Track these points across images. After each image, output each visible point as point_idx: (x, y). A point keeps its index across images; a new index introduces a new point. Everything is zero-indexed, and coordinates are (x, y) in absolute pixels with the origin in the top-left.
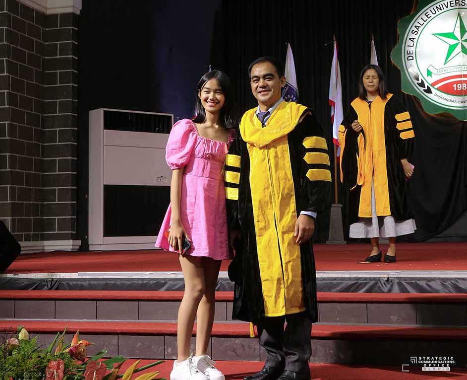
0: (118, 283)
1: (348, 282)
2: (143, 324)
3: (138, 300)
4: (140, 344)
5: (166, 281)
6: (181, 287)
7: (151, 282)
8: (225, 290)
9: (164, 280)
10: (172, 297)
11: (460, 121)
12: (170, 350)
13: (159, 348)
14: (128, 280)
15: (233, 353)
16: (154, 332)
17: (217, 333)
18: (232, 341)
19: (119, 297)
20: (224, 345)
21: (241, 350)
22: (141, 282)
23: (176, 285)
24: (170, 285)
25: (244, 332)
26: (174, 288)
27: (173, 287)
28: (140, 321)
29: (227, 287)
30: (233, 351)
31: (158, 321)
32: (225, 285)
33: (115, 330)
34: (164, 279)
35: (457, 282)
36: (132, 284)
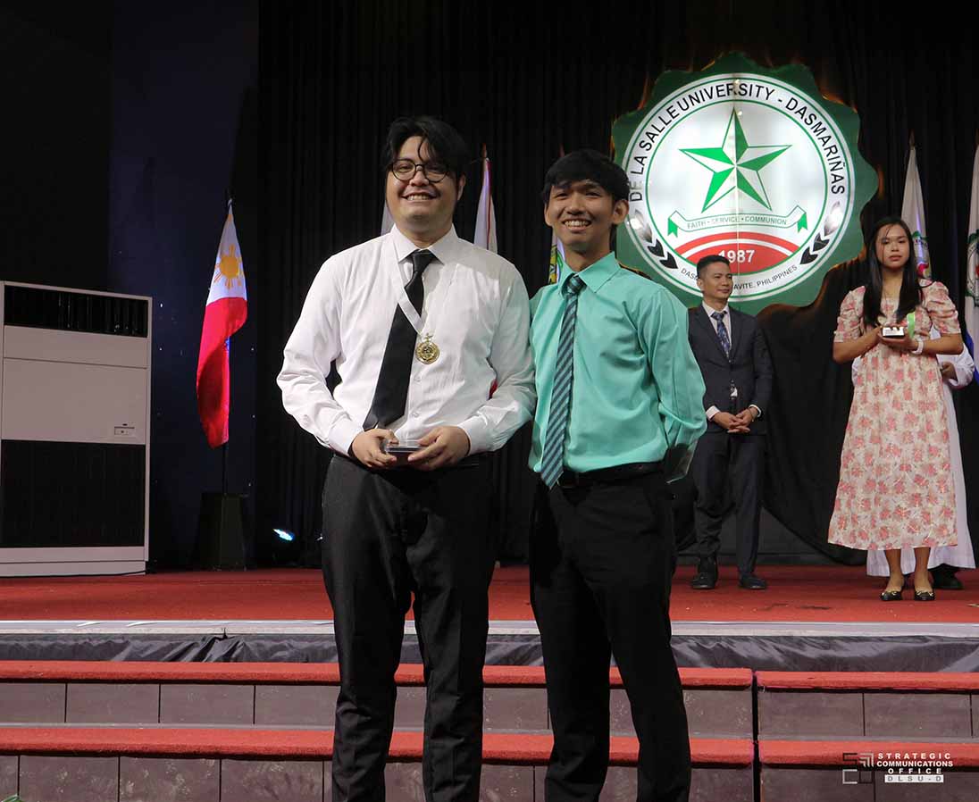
0: (24, 644)
1: (510, 643)
2: (75, 730)
3: (66, 681)
4: (66, 774)
5: (126, 640)
6: (158, 652)
7: (95, 643)
8: (251, 659)
9: (123, 638)
10: (140, 674)
12: (130, 787)
13: (107, 782)
14: (45, 637)
15: (265, 791)
16: (95, 749)
17: (233, 751)
18: (265, 767)
19: (24, 674)
20: (248, 775)
21: (284, 787)
22: (72, 643)
23: (146, 649)
24: (134, 647)
25: (290, 748)
26: (142, 656)
27: (142, 652)
28: (69, 725)
29: (257, 654)
30: (267, 788)
31: (107, 725)
32: (252, 649)
33: (12, 745)
34: (123, 636)
35: (731, 643)
36: (52, 647)
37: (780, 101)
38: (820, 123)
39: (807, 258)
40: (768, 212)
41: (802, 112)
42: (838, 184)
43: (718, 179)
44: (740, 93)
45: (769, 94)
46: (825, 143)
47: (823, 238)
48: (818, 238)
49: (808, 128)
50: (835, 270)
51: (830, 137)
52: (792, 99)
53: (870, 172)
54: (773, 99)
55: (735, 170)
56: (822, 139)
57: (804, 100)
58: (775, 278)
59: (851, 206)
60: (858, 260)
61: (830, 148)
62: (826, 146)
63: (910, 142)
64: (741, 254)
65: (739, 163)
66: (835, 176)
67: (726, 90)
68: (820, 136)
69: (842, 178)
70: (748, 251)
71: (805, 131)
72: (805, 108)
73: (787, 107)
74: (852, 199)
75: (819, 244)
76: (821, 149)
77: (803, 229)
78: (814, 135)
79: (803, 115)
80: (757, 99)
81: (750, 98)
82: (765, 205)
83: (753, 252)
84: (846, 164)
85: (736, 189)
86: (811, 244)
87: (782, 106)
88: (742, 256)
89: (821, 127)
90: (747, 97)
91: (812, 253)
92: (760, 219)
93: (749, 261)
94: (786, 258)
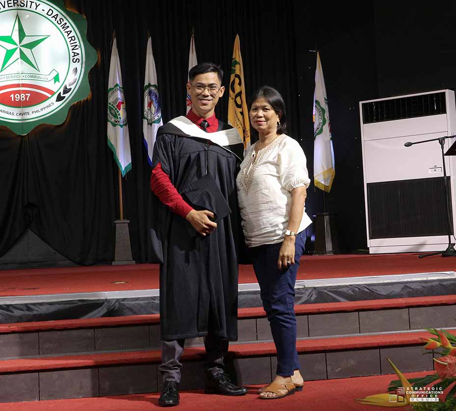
11: (19, 136)
37: (43, 10)
38: (66, 24)
39: (60, 98)
40: (38, 72)
41: (56, 17)
42: (76, 57)
43: (9, 54)
44: (20, 5)
45: (37, 6)
46: (69, 34)
47: (68, 87)
48: (66, 87)
49: (59, 26)
50: (74, 105)
51: (71, 31)
52: (50, 9)
53: (93, 51)
54: (39, 10)
55: (18, 49)
56: (67, 32)
57: (56, 10)
58: (42, 110)
59: (83, 69)
60: (87, 99)
61: (71, 37)
62: (69, 36)
63: (113, 35)
64: (23, 96)
65: (21, 44)
66: (74, 53)
67: (13, 3)
68: (65, 31)
69: (78, 54)
70: (27, 94)
71: (58, 28)
72: (57, 15)
73: (47, 14)
74: (84, 66)
75: (66, 91)
76: (67, 38)
77: (57, 82)
78: (62, 30)
79: (56, 18)
80: (30, 9)
81: (26, 8)
82: (36, 68)
83: (29, 95)
84: (80, 46)
85: (20, 59)
86: (61, 91)
87: (44, 13)
88: (23, 97)
89: (66, 26)
90: (25, 8)
91: (62, 95)
92: (33, 76)
93: (27, 100)
94: (48, 98)
